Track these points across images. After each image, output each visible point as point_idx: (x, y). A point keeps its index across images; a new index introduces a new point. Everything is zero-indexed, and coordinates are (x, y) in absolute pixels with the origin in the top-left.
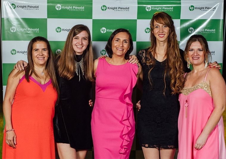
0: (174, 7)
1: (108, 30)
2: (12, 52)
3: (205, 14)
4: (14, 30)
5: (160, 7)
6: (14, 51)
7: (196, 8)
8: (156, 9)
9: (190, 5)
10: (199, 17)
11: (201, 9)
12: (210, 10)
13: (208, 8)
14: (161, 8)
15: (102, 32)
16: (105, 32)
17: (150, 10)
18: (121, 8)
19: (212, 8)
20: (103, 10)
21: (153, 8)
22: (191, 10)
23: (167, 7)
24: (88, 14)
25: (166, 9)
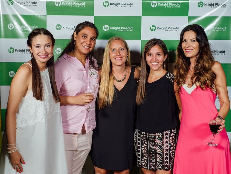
0: (181, 3)
1: (111, 28)
2: (10, 50)
3: (214, 11)
4: (11, 27)
5: (166, 3)
6: (12, 50)
7: (205, 5)
8: (162, 5)
9: (199, 2)
10: (208, 15)
11: (210, 5)
12: (220, 6)
13: (218, 5)
14: (168, 4)
15: (105, 30)
16: (107, 30)
17: (155, 6)
18: (125, 4)
19: (222, 5)
20: (105, 6)
21: (159, 4)
22: (199, 6)
23: (174, 3)
24: (89, 10)
25: (172, 5)
